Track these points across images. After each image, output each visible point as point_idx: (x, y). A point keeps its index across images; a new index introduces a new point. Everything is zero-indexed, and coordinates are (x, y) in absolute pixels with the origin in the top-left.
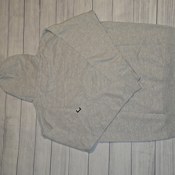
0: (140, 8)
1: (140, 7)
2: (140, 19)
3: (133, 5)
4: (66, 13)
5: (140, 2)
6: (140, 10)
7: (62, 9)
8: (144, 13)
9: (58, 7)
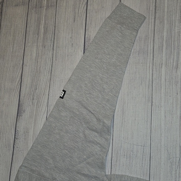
0: (165, 30)
1: (165, 28)
2: (164, 48)
3: (153, 25)
4: (42, 30)
5: (166, 21)
6: (165, 34)
7: (36, 24)
8: (172, 39)
9: (31, 20)
